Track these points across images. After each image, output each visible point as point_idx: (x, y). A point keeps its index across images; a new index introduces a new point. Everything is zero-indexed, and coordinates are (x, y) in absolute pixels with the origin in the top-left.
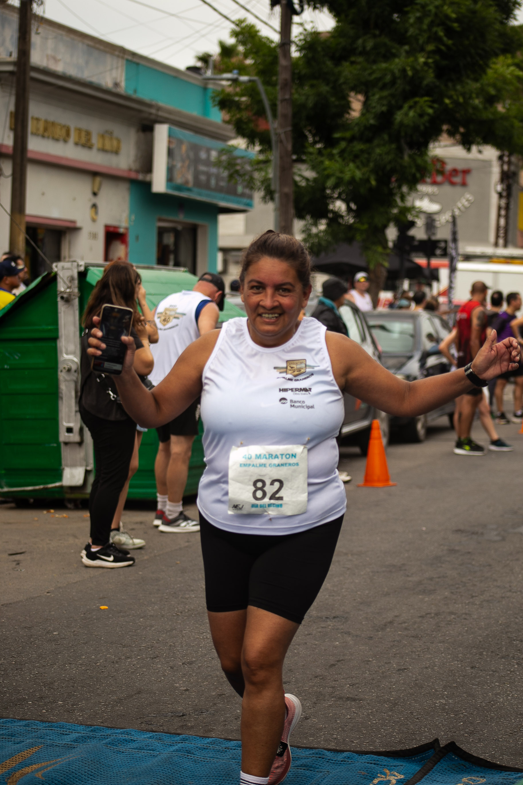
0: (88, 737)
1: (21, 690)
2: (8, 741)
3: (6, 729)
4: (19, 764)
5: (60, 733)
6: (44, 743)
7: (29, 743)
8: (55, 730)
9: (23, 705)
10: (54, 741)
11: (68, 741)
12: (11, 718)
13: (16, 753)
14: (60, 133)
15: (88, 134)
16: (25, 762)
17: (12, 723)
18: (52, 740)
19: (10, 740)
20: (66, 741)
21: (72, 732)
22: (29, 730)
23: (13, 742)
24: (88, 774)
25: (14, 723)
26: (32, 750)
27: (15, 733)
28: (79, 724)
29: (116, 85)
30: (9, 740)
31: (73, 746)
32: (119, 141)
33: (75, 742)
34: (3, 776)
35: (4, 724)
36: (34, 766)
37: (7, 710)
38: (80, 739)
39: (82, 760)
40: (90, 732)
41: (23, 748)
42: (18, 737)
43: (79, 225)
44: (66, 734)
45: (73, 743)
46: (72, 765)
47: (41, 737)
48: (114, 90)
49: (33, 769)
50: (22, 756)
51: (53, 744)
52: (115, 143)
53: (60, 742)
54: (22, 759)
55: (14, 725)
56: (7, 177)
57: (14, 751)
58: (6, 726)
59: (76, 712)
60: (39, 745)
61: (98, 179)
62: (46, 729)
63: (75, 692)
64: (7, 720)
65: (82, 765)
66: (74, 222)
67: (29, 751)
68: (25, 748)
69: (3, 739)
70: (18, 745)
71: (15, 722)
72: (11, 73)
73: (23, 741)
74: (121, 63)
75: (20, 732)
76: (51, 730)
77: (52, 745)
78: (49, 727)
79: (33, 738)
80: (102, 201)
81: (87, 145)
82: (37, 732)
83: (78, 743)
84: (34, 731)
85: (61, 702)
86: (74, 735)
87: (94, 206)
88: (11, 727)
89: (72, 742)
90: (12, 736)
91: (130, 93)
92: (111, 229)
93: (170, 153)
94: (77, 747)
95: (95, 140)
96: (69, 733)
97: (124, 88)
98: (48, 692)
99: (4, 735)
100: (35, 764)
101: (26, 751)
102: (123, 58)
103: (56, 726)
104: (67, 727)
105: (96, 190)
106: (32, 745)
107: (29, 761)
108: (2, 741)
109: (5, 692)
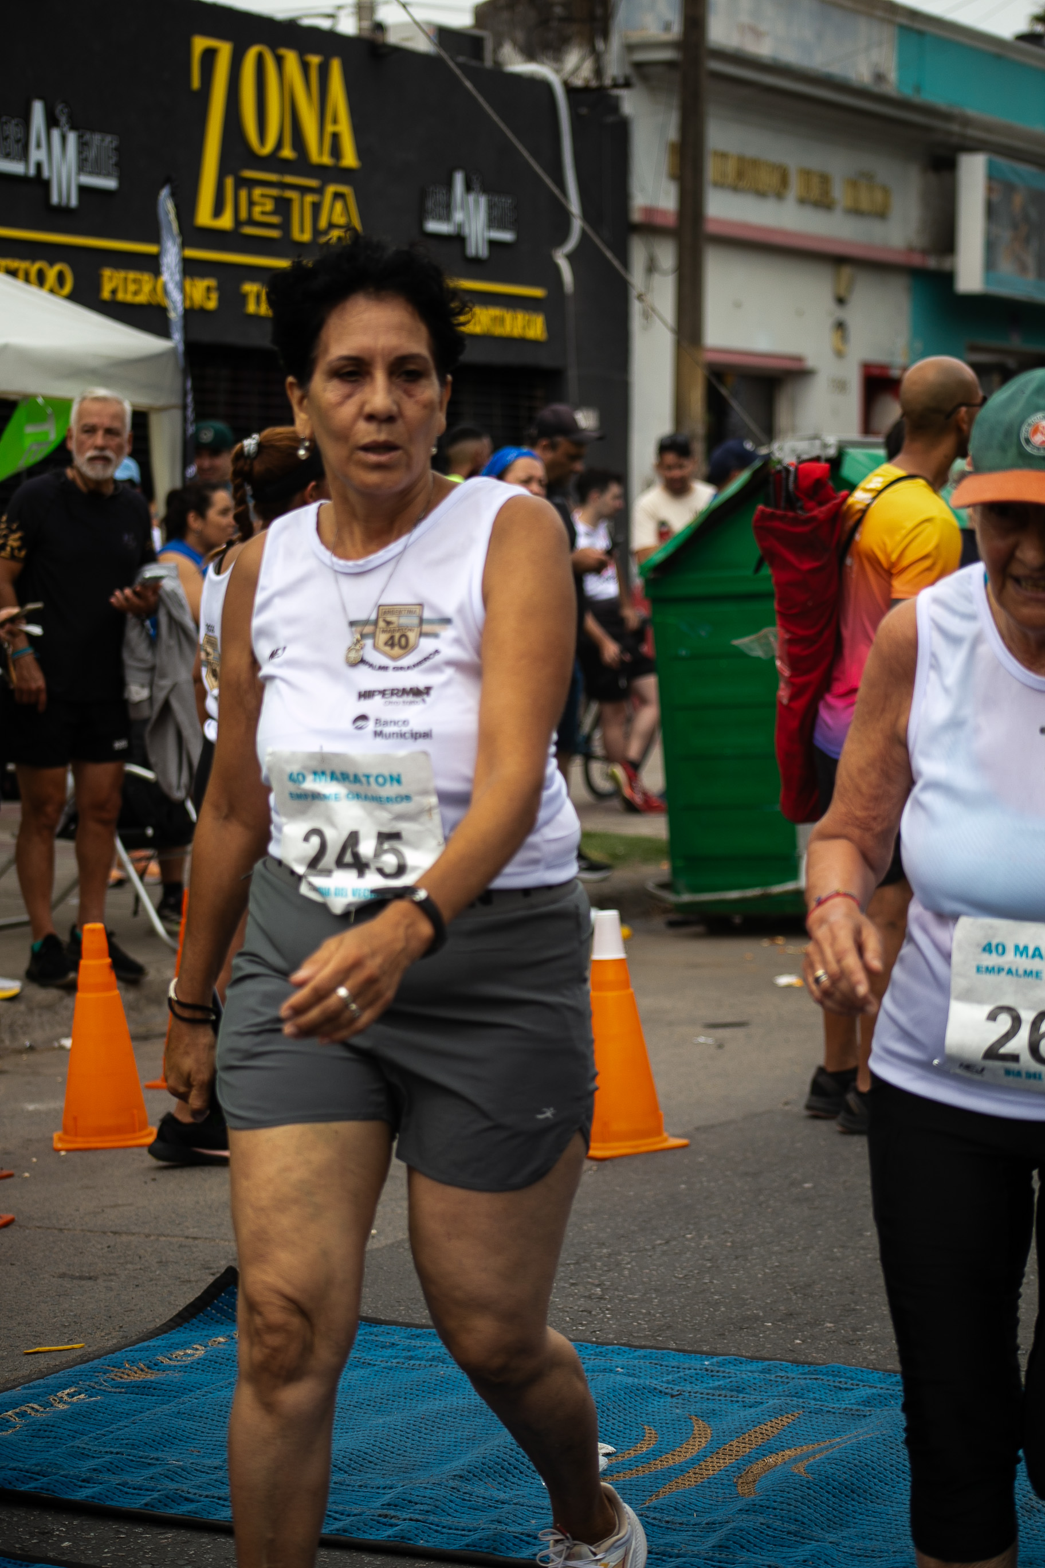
0: (890, 1395)
1: (747, 1299)
2: (732, 1401)
3: (724, 1377)
4: (757, 1449)
5: (835, 1387)
6: (803, 1407)
7: (774, 1407)
8: (822, 1380)
9: (755, 1328)
10: (822, 1403)
11: (852, 1404)
12: (733, 1355)
13: (749, 1427)
14: (768, 179)
15: (825, 180)
16: (769, 1445)
17: (735, 1365)
18: (818, 1400)
19: (735, 1399)
20: (847, 1402)
21: (857, 1385)
22: (770, 1380)
23: (741, 1404)
24: (898, 1469)
25: (740, 1365)
26: (781, 1420)
27: (744, 1386)
28: (870, 1369)
29: (879, 77)
30: (732, 1399)
31: (861, 1413)
32: (886, 191)
33: (865, 1405)
34: (727, 1473)
35: (720, 1367)
36: (788, 1452)
37: (724, 1339)
38: (875, 1399)
39: (884, 1440)
40: (894, 1385)
41: (764, 1417)
42: (750, 1394)
43: (810, 363)
44: (846, 1389)
45: (862, 1408)
46: (864, 1450)
47: (796, 1395)
48: (877, 89)
49: (786, 1458)
50: (761, 1433)
51: (822, 1410)
52: (879, 196)
53: (834, 1406)
54: (762, 1439)
55: (741, 1369)
56: (664, 273)
57: (746, 1423)
58: (724, 1372)
59: (862, 1343)
60: (793, 1411)
61: (847, 271)
62: (805, 1379)
63: (856, 1303)
64: (726, 1360)
65: (885, 1451)
66: (799, 359)
67: (776, 1423)
68: (767, 1417)
69: (720, 1398)
70: (752, 1410)
71: (741, 1363)
72: (670, 64)
73: (762, 1403)
74: (887, 33)
75: (754, 1384)
76: (816, 1379)
77: (819, 1412)
78: (810, 1373)
79: (780, 1396)
80: (855, 316)
81: (824, 203)
82: (788, 1383)
83: (872, 1406)
84: (782, 1382)
85: (830, 1322)
86: (865, 1392)
87: (840, 326)
88: (735, 1374)
89: (859, 1404)
90: (739, 1392)
91: (907, 92)
92: (876, 372)
93: (991, 211)
94: (870, 1415)
95: (839, 192)
96: (852, 1387)
97: (895, 84)
98: (803, 1304)
99: (723, 1389)
100: (789, 1448)
101: (769, 1423)
102: (890, 22)
103: (824, 1371)
104: (847, 1375)
105: (842, 292)
106: (779, 1412)
107: (777, 1443)
108: (720, 1400)
109: (717, 1303)
